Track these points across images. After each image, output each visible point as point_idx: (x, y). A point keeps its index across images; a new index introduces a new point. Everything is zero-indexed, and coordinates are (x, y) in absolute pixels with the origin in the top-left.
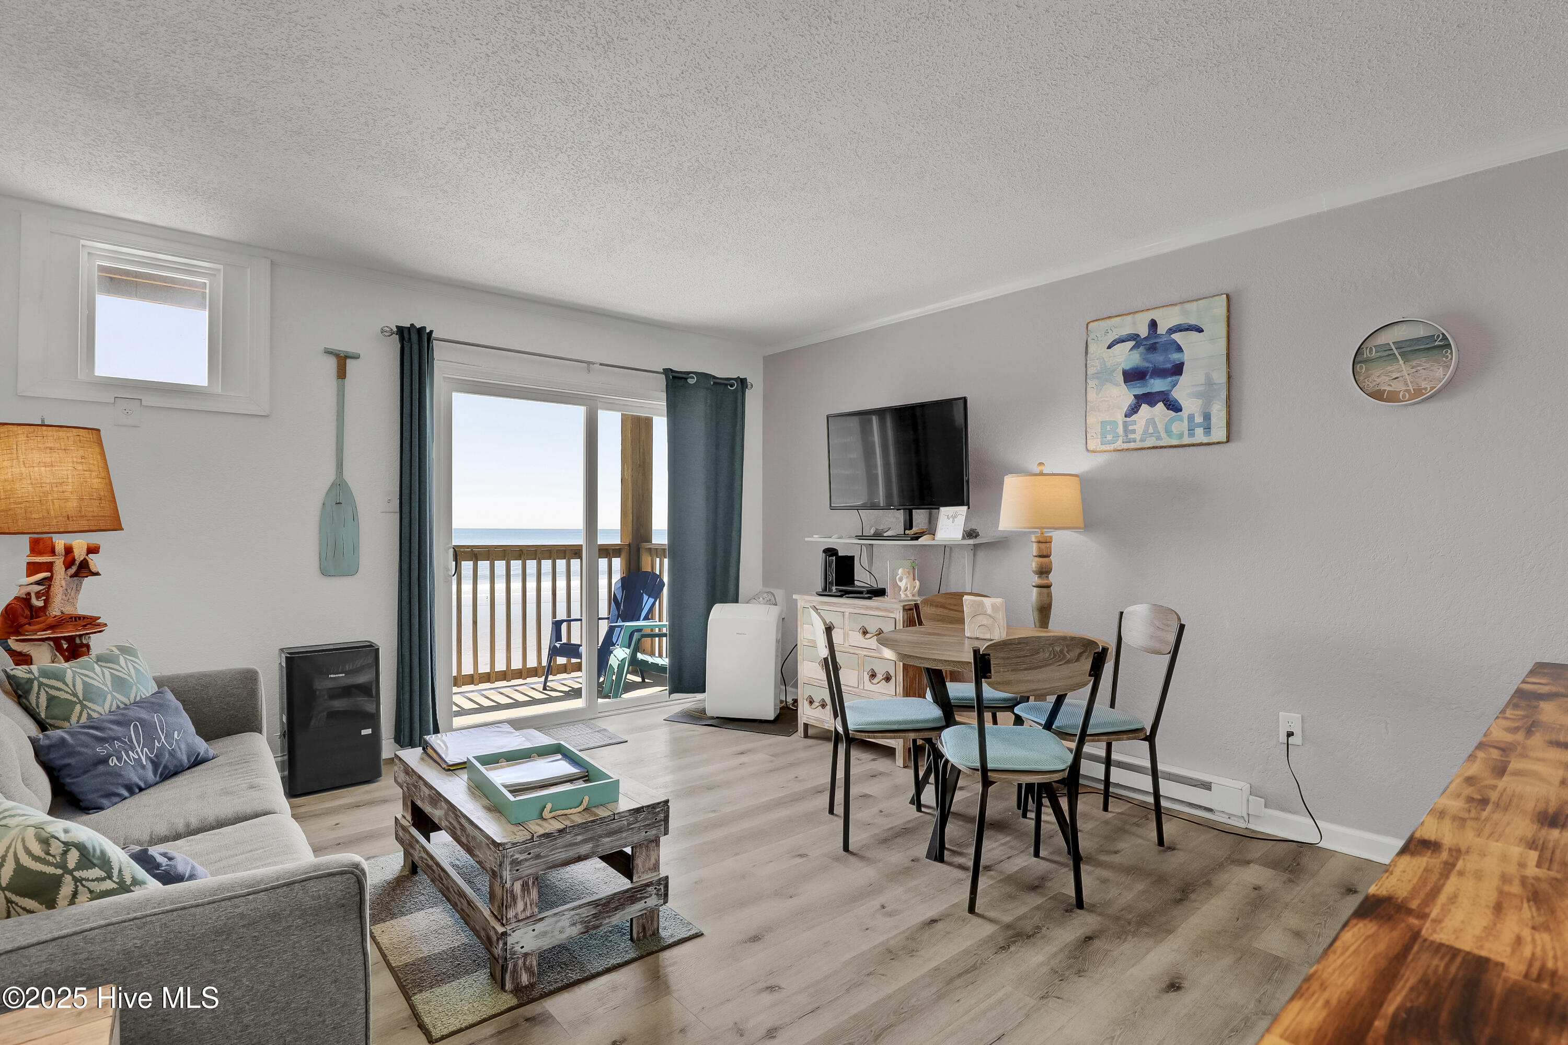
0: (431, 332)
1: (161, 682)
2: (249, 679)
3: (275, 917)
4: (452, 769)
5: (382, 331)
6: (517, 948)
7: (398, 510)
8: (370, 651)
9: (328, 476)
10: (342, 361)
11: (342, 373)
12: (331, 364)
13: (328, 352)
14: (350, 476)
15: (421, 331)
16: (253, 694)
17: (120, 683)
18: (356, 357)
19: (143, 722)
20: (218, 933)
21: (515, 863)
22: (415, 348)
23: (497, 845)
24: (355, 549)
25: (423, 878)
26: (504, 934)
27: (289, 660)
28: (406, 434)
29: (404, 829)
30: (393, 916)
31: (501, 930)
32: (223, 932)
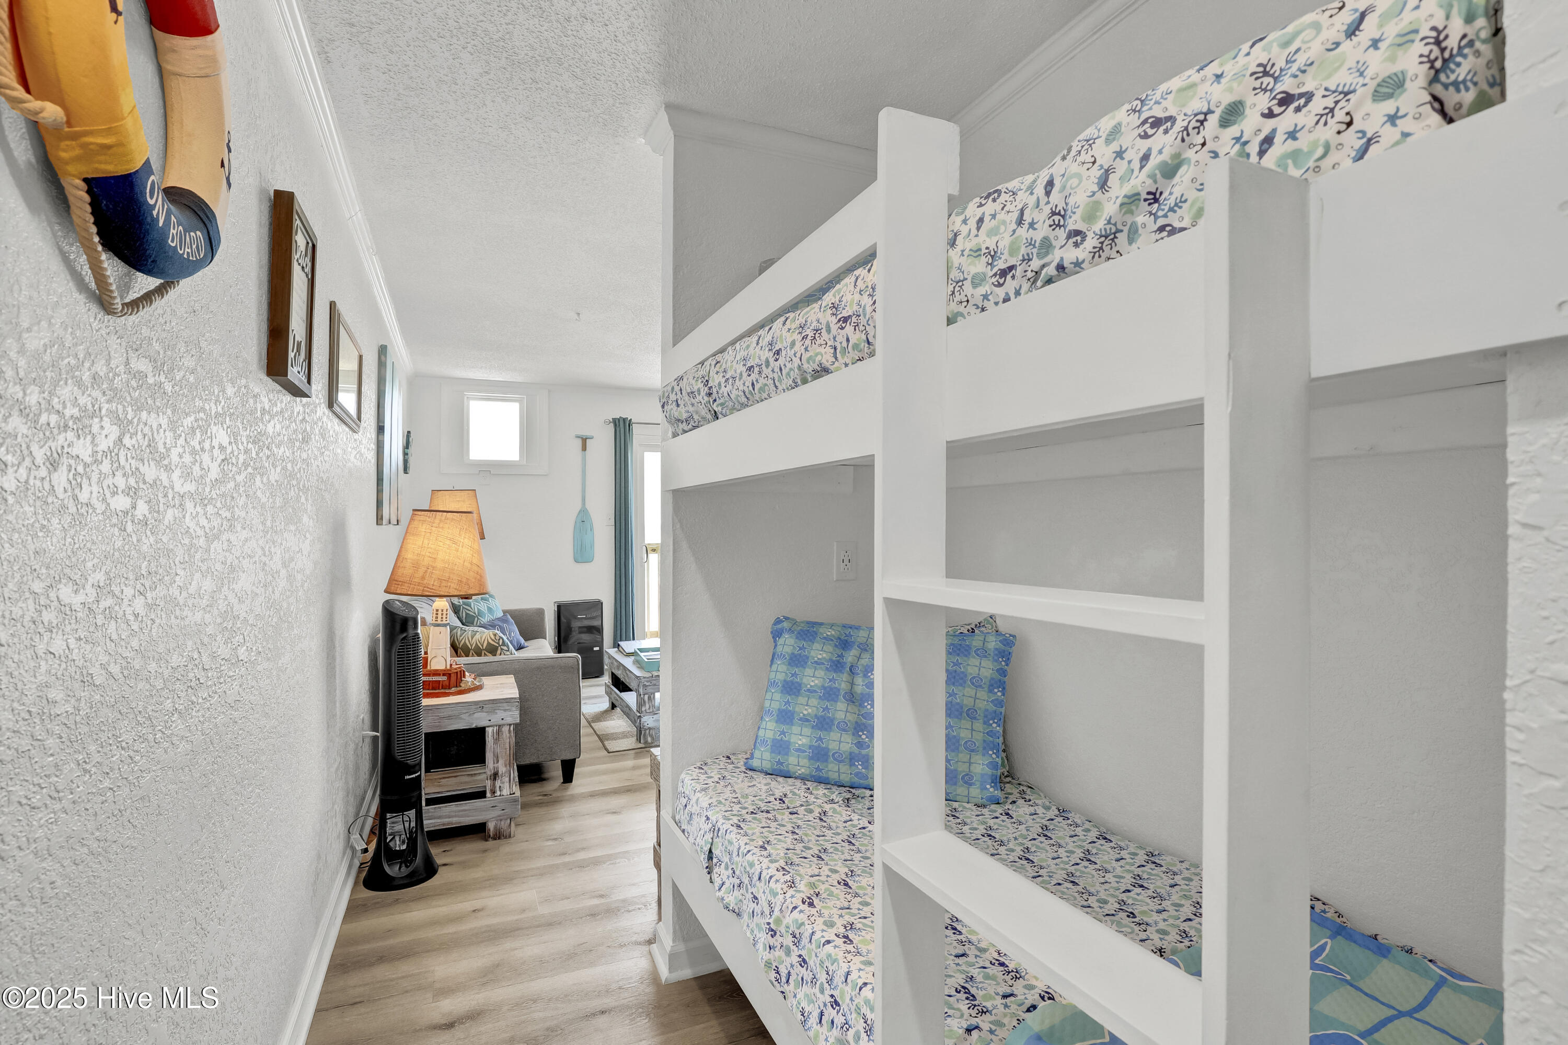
0: (631, 420)
1: (505, 612)
2: (540, 613)
3: (553, 667)
4: (629, 655)
5: (605, 422)
6: (646, 724)
7: (613, 524)
8: (598, 605)
9: (578, 507)
10: (584, 441)
11: (584, 448)
12: (579, 442)
13: (578, 437)
14: (587, 506)
15: (624, 420)
16: (543, 619)
17: (490, 610)
18: (592, 438)
19: (500, 626)
20: (538, 668)
21: (645, 686)
22: (622, 430)
23: (637, 677)
24: (592, 546)
25: (618, 710)
26: (640, 716)
27: (559, 607)
28: (618, 481)
29: (608, 686)
30: (601, 721)
31: (638, 715)
32: (539, 669)
